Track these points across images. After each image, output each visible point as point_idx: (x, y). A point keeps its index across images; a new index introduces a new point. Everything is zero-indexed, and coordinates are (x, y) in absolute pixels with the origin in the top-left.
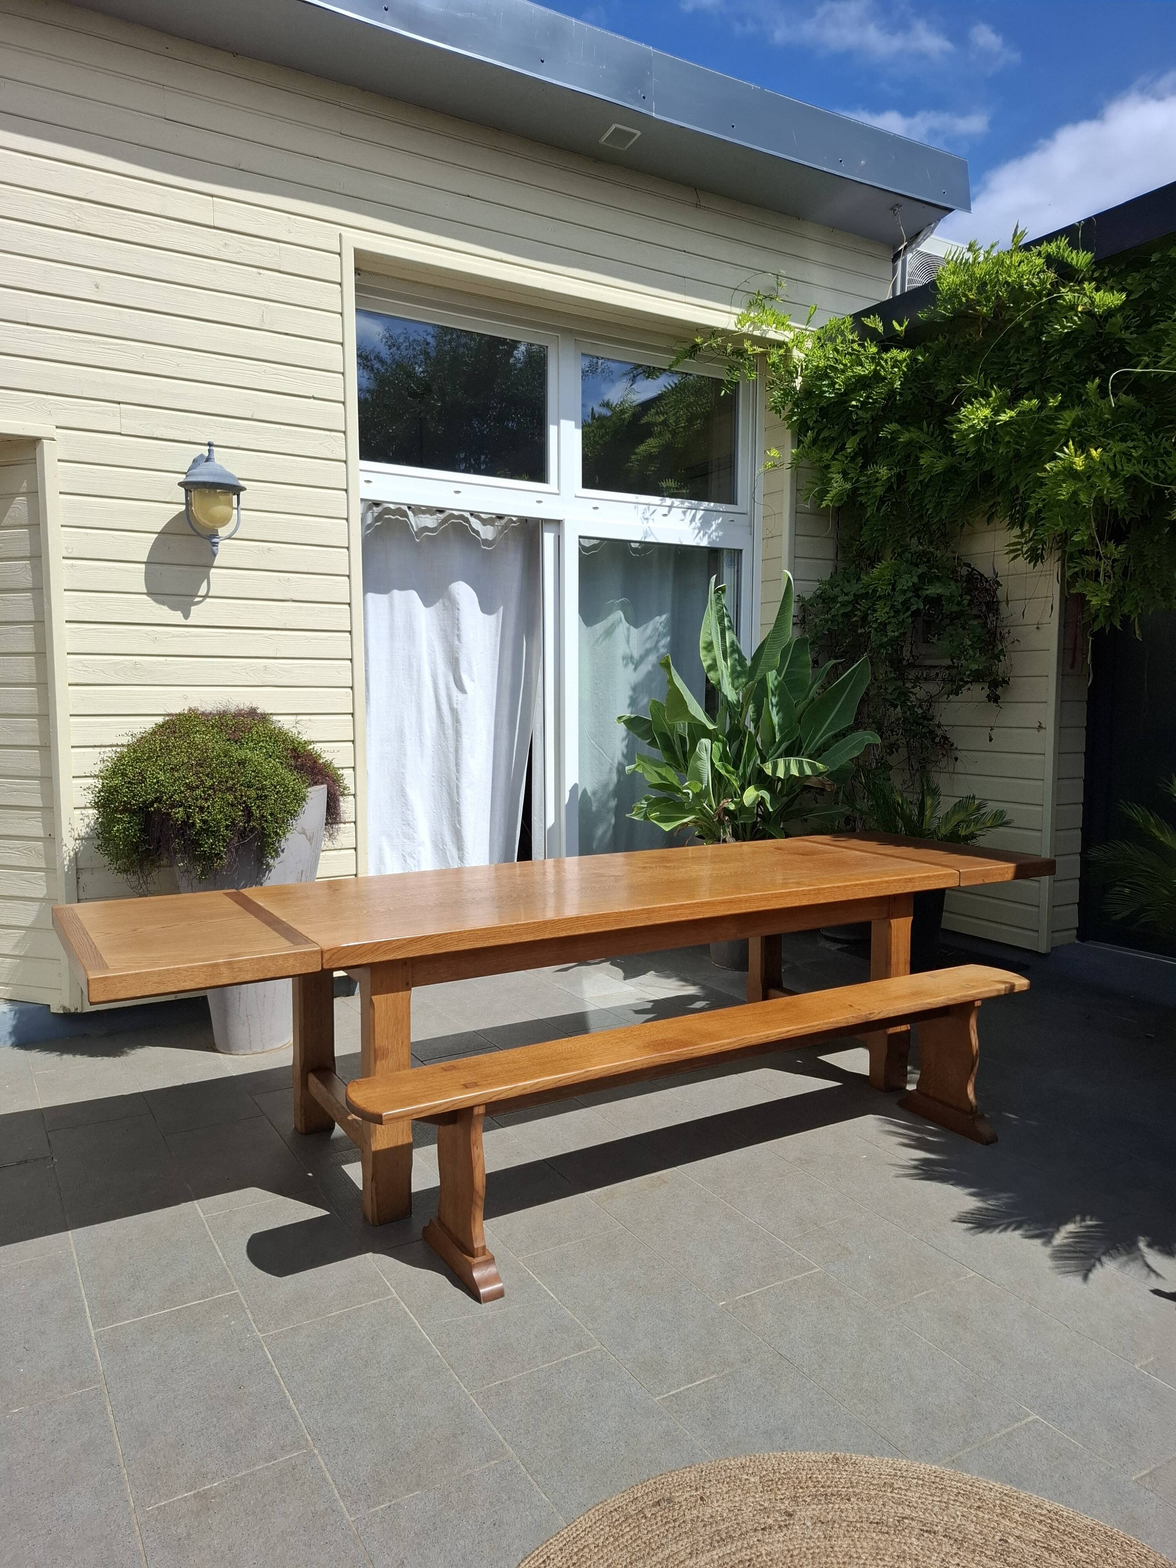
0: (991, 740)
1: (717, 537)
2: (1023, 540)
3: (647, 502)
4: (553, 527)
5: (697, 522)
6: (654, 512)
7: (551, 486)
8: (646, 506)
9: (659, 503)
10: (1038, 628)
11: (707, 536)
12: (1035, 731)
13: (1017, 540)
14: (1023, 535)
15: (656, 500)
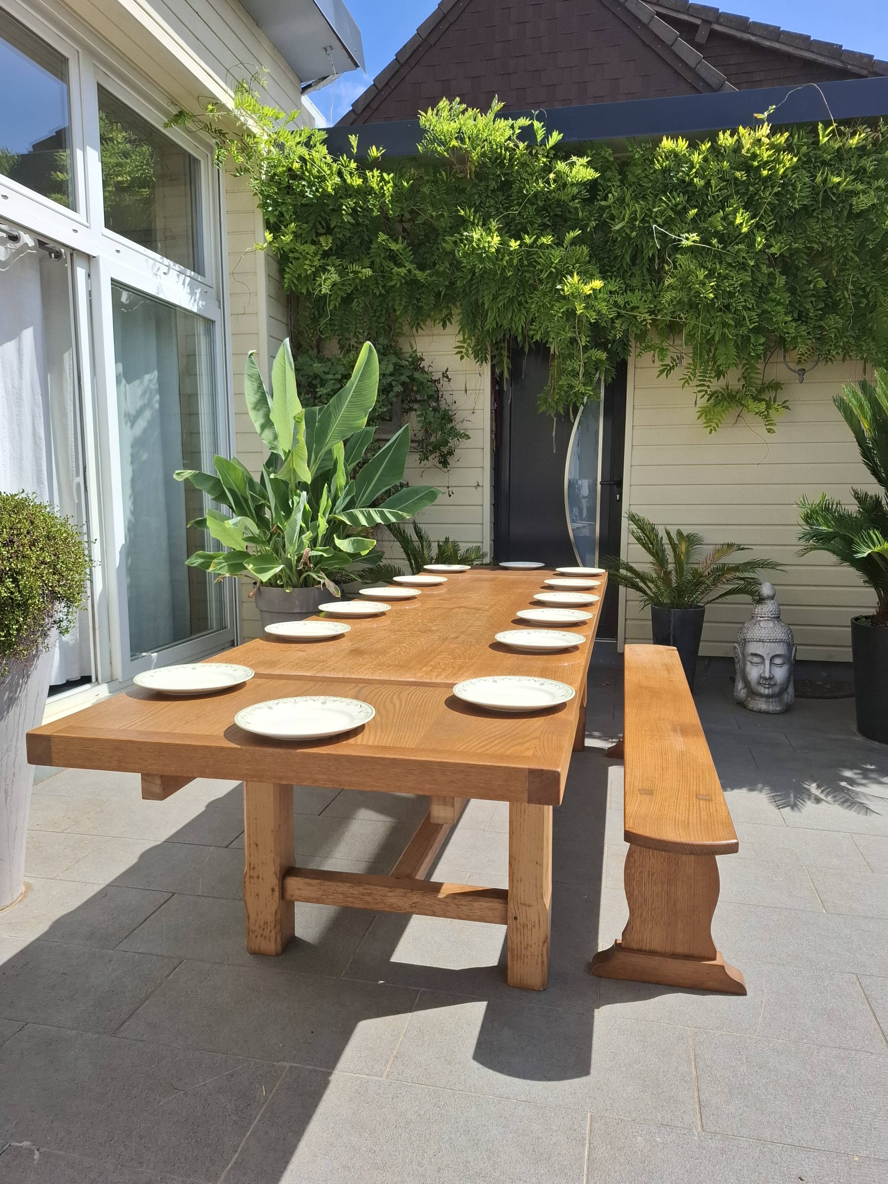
0: (450, 496)
1: (202, 306)
2: (465, 345)
3: (153, 257)
4: (84, 262)
5: (187, 289)
6: (159, 269)
7: (80, 217)
8: (153, 261)
9: (161, 261)
10: (473, 413)
11: (196, 303)
12: (474, 489)
13: (461, 344)
14: (464, 341)
15: (158, 257)
